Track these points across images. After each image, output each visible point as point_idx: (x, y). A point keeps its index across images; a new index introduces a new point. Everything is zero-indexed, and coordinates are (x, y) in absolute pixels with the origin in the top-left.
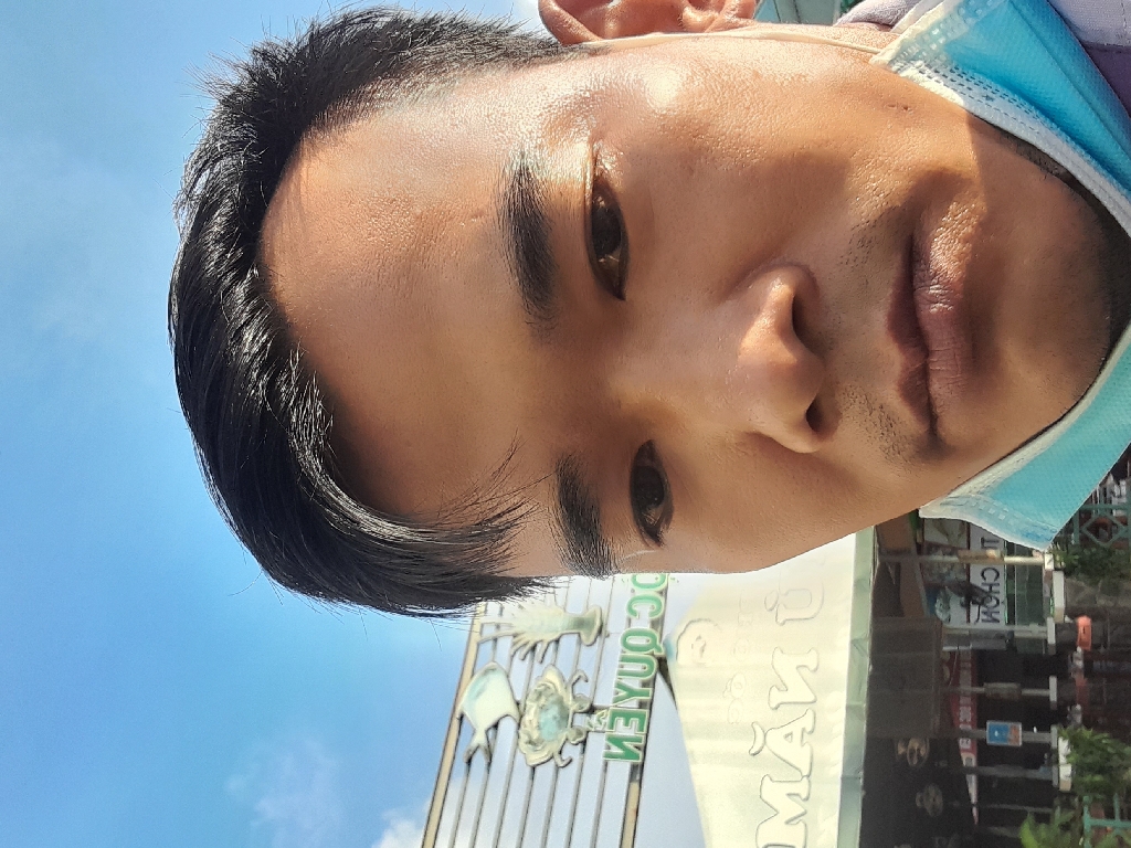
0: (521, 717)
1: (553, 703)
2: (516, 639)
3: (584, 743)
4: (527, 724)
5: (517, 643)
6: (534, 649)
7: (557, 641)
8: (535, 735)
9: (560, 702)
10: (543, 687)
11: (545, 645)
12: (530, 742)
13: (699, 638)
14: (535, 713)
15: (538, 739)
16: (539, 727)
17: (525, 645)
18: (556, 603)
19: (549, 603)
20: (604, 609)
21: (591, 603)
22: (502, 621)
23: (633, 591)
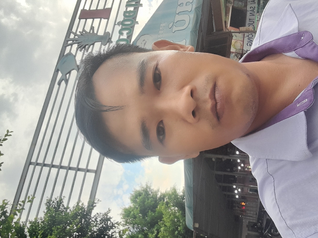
0: (79, 70)
2: (79, 44)
5: (79, 45)
6: (85, 47)
7: (93, 44)
11: (89, 46)
13: (144, 40)
17: (81, 46)
18: (94, 32)
19: (91, 32)
20: (111, 33)
21: (106, 31)
22: (74, 39)
23: (122, 27)
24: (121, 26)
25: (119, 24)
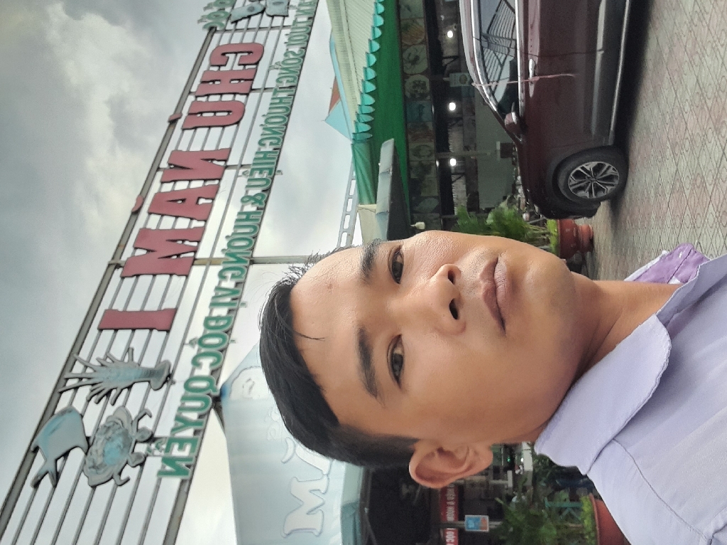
0: (89, 447)
1: (119, 435)
2: (95, 387)
3: (142, 465)
4: (94, 453)
5: (94, 390)
6: (108, 394)
7: (130, 388)
8: (99, 461)
9: (125, 434)
10: (111, 424)
11: (119, 390)
12: (93, 467)
13: (250, 380)
14: (102, 444)
15: (101, 465)
16: (103, 455)
17: (102, 391)
18: (132, 359)
19: (126, 360)
20: (173, 363)
21: (163, 359)
22: (84, 375)
23: (199, 350)
24: (197, 347)
25: (192, 343)
